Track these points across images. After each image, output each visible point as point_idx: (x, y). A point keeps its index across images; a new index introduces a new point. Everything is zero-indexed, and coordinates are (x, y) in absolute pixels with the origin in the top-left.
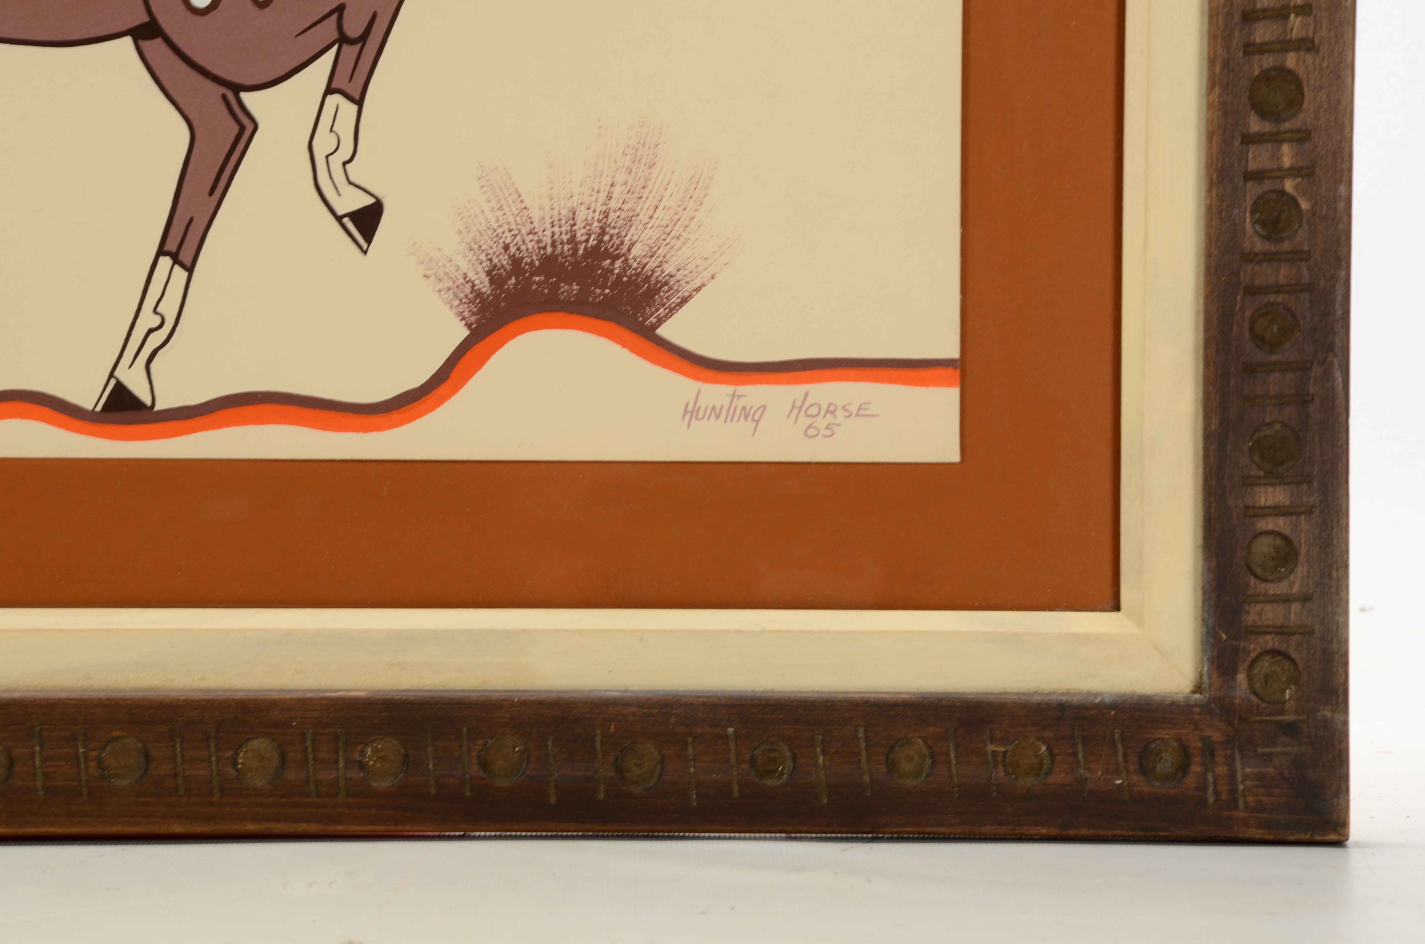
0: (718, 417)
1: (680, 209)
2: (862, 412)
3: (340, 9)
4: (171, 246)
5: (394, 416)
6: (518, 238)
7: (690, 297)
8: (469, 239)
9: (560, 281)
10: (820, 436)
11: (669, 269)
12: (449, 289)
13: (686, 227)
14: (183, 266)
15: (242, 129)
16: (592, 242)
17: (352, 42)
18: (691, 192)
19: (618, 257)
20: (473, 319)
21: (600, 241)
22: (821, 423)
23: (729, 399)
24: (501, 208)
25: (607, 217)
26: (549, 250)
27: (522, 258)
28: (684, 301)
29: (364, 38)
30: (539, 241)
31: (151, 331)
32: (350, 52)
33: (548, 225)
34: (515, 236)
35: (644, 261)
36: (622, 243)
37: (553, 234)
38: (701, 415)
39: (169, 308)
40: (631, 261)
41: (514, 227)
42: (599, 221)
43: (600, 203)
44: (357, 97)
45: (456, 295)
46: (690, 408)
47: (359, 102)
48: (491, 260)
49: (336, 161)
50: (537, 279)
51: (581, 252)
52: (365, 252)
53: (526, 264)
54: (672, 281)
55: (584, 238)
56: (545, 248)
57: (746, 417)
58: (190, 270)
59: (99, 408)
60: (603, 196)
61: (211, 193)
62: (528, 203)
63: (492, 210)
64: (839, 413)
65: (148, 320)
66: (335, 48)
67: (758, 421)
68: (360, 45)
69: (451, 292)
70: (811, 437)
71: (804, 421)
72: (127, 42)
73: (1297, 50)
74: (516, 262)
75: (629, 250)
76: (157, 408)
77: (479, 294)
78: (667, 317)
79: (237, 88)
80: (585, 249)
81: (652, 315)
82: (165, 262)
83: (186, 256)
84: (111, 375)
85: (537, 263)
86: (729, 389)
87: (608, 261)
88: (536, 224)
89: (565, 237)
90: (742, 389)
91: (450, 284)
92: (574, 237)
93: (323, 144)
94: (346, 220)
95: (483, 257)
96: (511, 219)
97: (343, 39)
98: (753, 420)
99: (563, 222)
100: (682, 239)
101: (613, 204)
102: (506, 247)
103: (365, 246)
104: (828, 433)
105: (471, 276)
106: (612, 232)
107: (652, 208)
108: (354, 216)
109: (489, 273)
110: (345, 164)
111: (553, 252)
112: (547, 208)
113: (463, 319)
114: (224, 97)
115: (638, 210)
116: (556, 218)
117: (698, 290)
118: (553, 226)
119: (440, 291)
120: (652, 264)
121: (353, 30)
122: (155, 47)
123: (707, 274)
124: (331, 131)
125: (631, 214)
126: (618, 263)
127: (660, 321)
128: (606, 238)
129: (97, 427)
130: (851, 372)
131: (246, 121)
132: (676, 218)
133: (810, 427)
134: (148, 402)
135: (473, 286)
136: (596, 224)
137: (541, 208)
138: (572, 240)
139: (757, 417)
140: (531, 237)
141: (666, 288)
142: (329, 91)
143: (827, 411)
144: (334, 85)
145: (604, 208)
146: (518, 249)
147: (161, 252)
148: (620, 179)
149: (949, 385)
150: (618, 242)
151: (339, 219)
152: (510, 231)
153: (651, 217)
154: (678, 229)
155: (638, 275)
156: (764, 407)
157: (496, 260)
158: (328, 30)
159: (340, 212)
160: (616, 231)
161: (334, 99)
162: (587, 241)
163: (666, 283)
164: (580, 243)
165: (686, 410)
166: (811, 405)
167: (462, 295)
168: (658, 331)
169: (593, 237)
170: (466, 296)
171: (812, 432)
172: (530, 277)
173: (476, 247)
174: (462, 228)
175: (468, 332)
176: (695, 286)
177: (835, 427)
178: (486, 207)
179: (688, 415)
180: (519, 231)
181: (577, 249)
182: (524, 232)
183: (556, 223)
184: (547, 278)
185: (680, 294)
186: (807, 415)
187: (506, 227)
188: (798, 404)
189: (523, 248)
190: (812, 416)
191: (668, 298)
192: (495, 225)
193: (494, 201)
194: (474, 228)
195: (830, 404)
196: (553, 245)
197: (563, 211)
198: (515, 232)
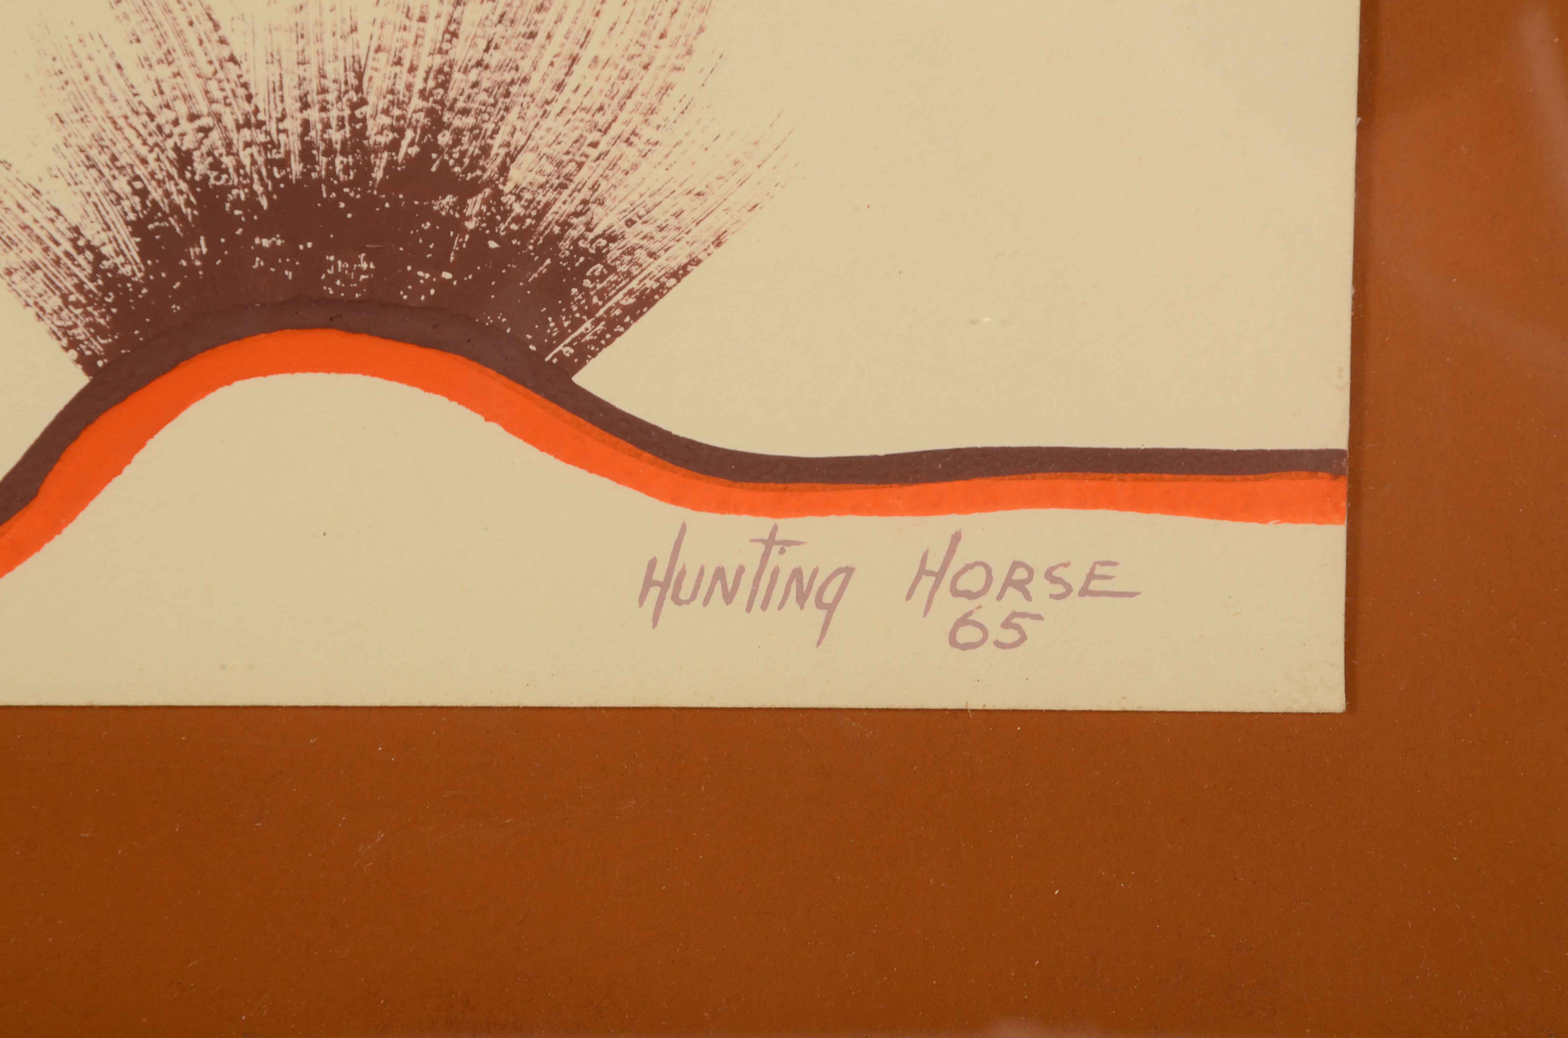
0: (728, 597)
1: (635, 66)
2: (1095, 585)
6: (215, 135)
7: (661, 290)
9: (324, 247)
10: (989, 646)
11: (606, 219)
12: (35, 267)
13: (652, 111)
16: (407, 149)
18: (662, 22)
19: (474, 188)
20: (98, 345)
21: (429, 147)
22: (992, 612)
23: (759, 550)
24: (168, 59)
25: (444, 85)
26: (297, 168)
27: (227, 189)
28: (646, 301)
30: (270, 145)
33: (292, 106)
34: (206, 131)
35: (544, 198)
36: (486, 150)
37: (306, 125)
38: (685, 594)
40: (508, 199)
41: (202, 106)
42: (424, 95)
43: (427, 45)
45: (51, 284)
46: (659, 575)
48: (143, 193)
50: (266, 242)
51: (378, 174)
53: (236, 204)
54: (615, 251)
55: (386, 138)
56: (283, 164)
57: (801, 598)
60: (433, 31)
62: (237, 48)
63: (145, 62)
64: (1039, 587)
67: (830, 609)
69: (39, 276)
70: (965, 647)
71: (949, 608)
74: (209, 198)
75: (504, 169)
77: (113, 282)
78: (601, 342)
80: (391, 163)
81: (563, 334)
85: (264, 202)
86: (762, 525)
87: (450, 199)
88: (259, 101)
89: (336, 136)
90: (790, 527)
91: (37, 254)
92: (360, 134)
95: (122, 185)
96: (195, 87)
98: (819, 604)
99: (331, 97)
100: (639, 143)
101: (461, 52)
102: (184, 160)
104: (1011, 636)
105: (93, 233)
106: (457, 122)
107: (562, 63)
109: (137, 228)
111: (306, 175)
112: (289, 59)
113: (73, 344)
115: (525, 66)
116: (314, 86)
117: (680, 273)
118: (305, 106)
119: (9, 273)
120: (564, 206)
123: (704, 233)
125: (508, 77)
126: (475, 205)
127: (585, 353)
128: (444, 138)
130: (1068, 484)
132: (627, 86)
133: (963, 621)
135: (99, 257)
136: (417, 102)
137: (273, 59)
138: (356, 142)
139: (828, 598)
140: (246, 134)
141: (599, 267)
143: (1009, 582)
145: (438, 60)
146: (216, 165)
149: (1321, 517)
150: (473, 149)
152: (193, 117)
153: (560, 87)
154: (630, 117)
155: (525, 234)
156: (849, 571)
157: (156, 194)
160: (470, 121)
162: (394, 146)
163: (599, 256)
164: (377, 150)
165: (649, 582)
166: (968, 568)
167: (69, 283)
168: (581, 379)
169: (409, 134)
170: (80, 286)
171: (967, 634)
172: (248, 237)
173: (103, 159)
174: (66, 110)
175: (82, 380)
176: (674, 265)
177: (1026, 624)
178: (128, 55)
179: (654, 592)
180: (218, 118)
181: (371, 168)
182: (228, 120)
183: (313, 98)
184: (292, 239)
185: (634, 284)
186: (955, 592)
187: (182, 109)
188: (934, 564)
189: (228, 162)
190: (970, 595)
191: (603, 295)
192: (152, 103)
193: (148, 40)
194: (97, 110)
195: (1016, 565)
196: (307, 155)
197: (329, 69)
198: (206, 121)
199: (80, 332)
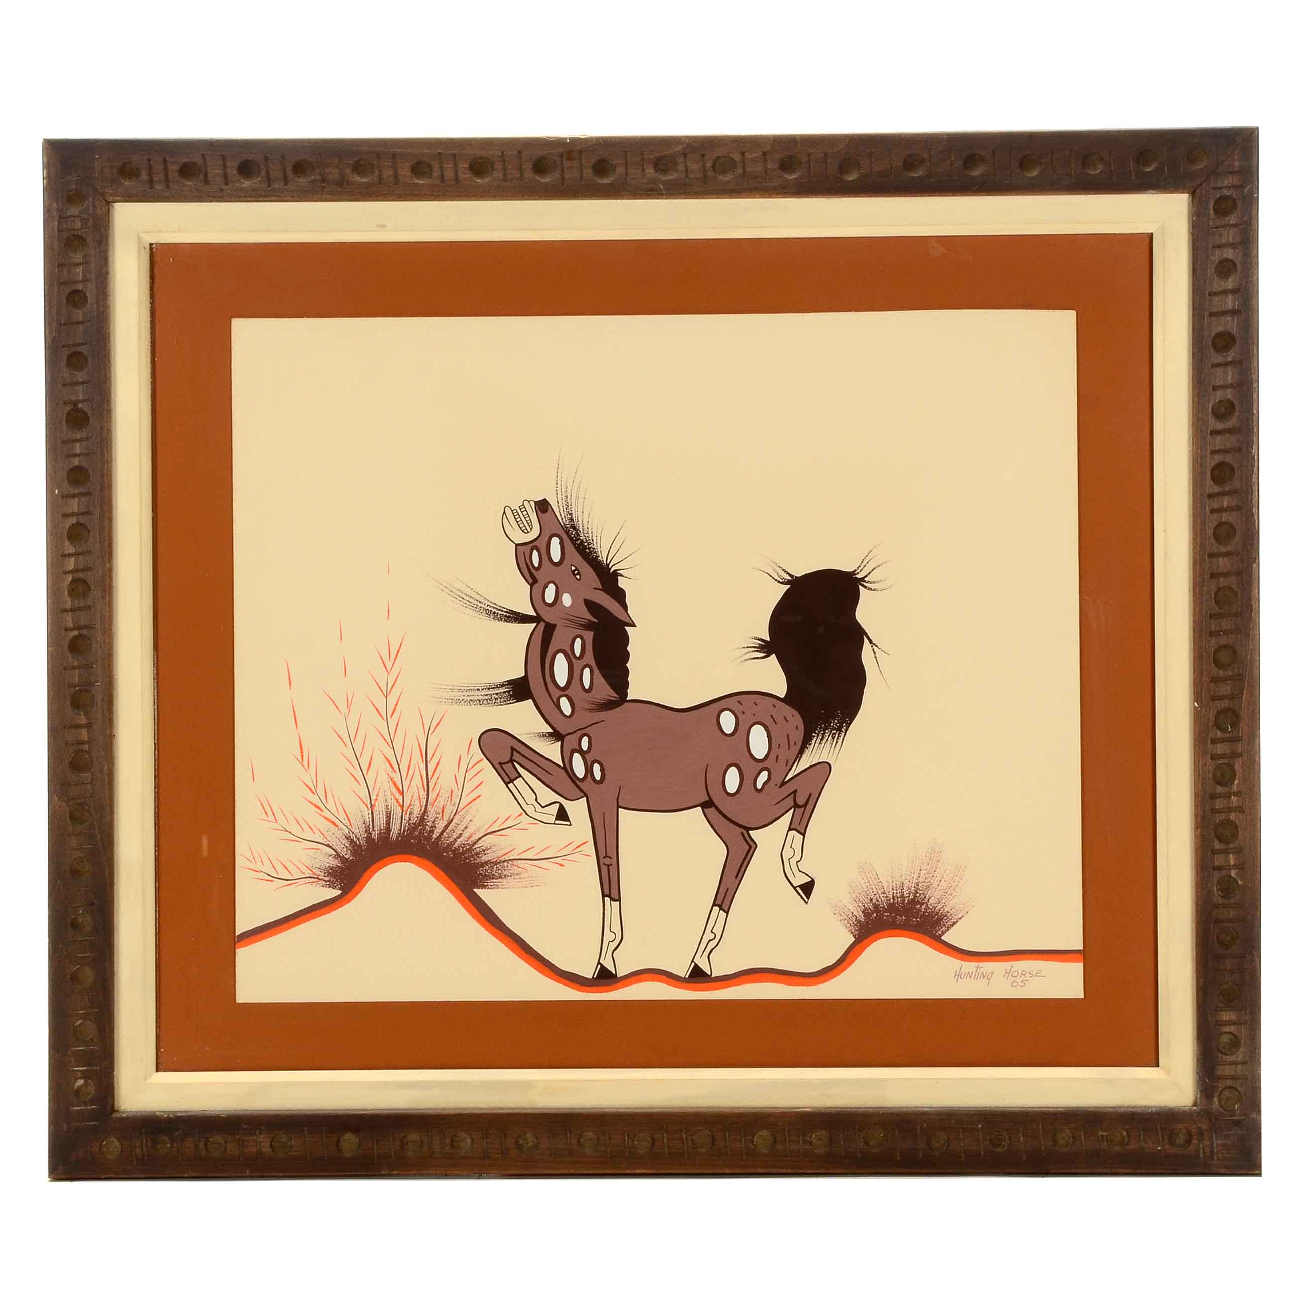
0: (971, 977)
1: (952, 882)
2: (1038, 975)
3: (795, 792)
4: (719, 902)
5: (821, 978)
6: (877, 895)
7: (957, 922)
8: (855, 895)
9: (896, 915)
10: (1019, 987)
11: (946, 909)
12: (845, 919)
13: (955, 889)
14: (724, 910)
15: (750, 847)
16: (911, 897)
17: (800, 807)
18: (957, 873)
19: (923, 903)
20: (857, 933)
21: (915, 896)
22: (1019, 980)
23: (976, 969)
24: (869, 882)
25: (918, 885)
26: (891, 901)
27: (879, 905)
28: (955, 923)
29: (805, 805)
30: (887, 897)
31: (710, 941)
32: (799, 811)
33: (891, 890)
34: (875, 894)
35: (936, 905)
36: (925, 897)
37: (893, 893)
38: (962, 977)
39: (718, 930)
40: (929, 906)
41: (875, 890)
42: (914, 887)
43: (915, 879)
44: (803, 832)
45: (848, 922)
46: (958, 974)
47: (804, 834)
48: (864, 906)
49: (793, 861)
50: (886, 914)
51: (906, 901)
52: (806, 903)
53: (881, 907)
54: (949, 914)
55: (908, 895)
56: (889, 900)
57: (984, 978)
58: (727, 913)
59: (687, 977)
60: (916, 876)
61: (737, 877)
62: (881, 879)
63: (865, 883)
64: (1028, 975)
65: (708, 936)
66: (792, 810)
67: (989, 979)
68: (803, 808)
69: (846, 921)
70: (1015, 986)
71: (1011, 979)
72: (699, 808)
73: (1235, 812)
74: (876, 906)
75: (928, 900)
76: (713, 976)
77: (859, 921)
78: (946, 931)
79: (748, 829)
80: (908, 899)
81: (940, 930)
82: (716, 909)
83: (725, 906)
84: (692, 961)
85: (886, 907)
86: (976, 964)
87: (919, 906)
88: (885, 889)
89: (898, 895)
90: (981, 964)
91: (846, 917)
92: (903, 895)
93: (787, 853)
94: (798, 888)
95: (861, 905)
96: (874, 887)
97: (796, 806)
98: (987, 979)
99: (898, 888)
100: (953, 895)
101: (921, 879)
102: (872, 900)
103: (806, 900)
104: (1023, 984)
105: (856, 913)
106: (920, 892)
107: (939, 881)
108: (801, 886)
109: (863, 912)
110: (797, 862)
111: (893, 902)
112: (890, 881)
113: (852, 933)
114: (742, 833)
115: (932, 882)
116: (895, 886)
117: (960, 919)
118: (893, 889)
119: (841, 920)
120: (939, 906)
121: (801, 802)
122: (711, 811)
123: (965, 911)
124: (791, 848)
125: (929, 884)
126: (923, 907)
127: (943, 933)
128: (918, 895)
129: (686, 985)
130: (1032, 956)
131: (752, 844)
132: (950, 885)
133: (1014, 982)
134: (709, 973)
135: (857, 917)
136: (913, 888)
137: (887, 881)
138: (902, 896)
139: (989, 977)
140: (883, 895)
141: (946, 918)
142: (790, 829)
143: (1022, 974)
144: (792, 827)
145: (917, 881)
146: (877, 900)
147: (714, 905)
148: (923, 868)
149: (1078, 962)
150: (923, 897)
151: (794, 888)
152: (873, 892)
153: (938, 885)
154: (951, 890)
155: (932, 912)
156: (992, 973)
157: (867, 906)
158: (790, 801)
159: (795, 885)
160: (922, 892)
161: (793, 833)
162: (909, 896)
163: (946, 916)
164: (906, 897)
165: (956, 975)
166: (1015, 972)
167: (851, 922)
168: (942, 938)
169: (911, 894)
170: (853, 923)
171: (1014, 984)
172: (883, 914)
173: (857, 900)
174: (851, 891)
175: (854, 939)
176: (960, 917)
177: (1026, 982)
178: (862, 881)
179: (957, 977)
180: (878, 892)
181: (904, 900)
182: (879, 893)
183: (895, 888)
184: (890, 914)
185: (952, 921)
186: (1012, 976)
187: (871, 890)
188: (1008, 971)
189: (879, 900)
190: (1015, 977)
191: (947, 922)
192: (866, 889)
193: (865, 878)
194: (856, 891)
195: (1023, 971)
196: (893, 898)
197: (897, 883)
198: (876, 893)
199: (853, 931)
